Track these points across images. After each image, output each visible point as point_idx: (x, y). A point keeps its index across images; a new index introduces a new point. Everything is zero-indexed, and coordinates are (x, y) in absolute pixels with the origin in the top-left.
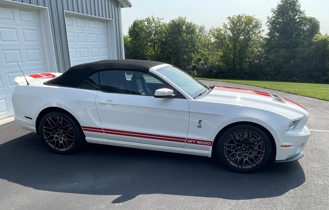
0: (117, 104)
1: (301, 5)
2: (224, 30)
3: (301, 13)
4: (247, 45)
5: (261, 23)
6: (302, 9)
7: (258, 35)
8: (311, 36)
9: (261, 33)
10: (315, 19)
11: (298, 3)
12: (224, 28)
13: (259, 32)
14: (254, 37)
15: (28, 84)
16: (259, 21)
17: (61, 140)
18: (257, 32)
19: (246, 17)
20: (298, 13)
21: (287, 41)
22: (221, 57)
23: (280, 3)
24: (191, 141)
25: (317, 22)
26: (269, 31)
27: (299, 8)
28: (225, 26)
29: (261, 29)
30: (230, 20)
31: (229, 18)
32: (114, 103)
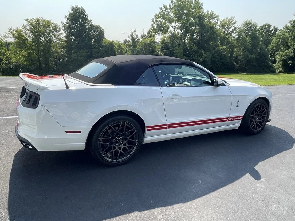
0: (183, 97)
1: (88, 15)
2: (24, 31)
3: (88, 21)
4: (50, 46)
5: (60, 27)
6: (89, 18)
7: (58, 37)
8: (100, 40)
9: (61, 36)
10: (101, 27)
11: (86, 14)
12: (23, 29)
13: (59, 35)
14: (54, 39)
15: (67, 87)
16: (57, 25)
17: (120, 148)
18: (57, 34)
19: (44, 21)
20: (87, 22)
21: (83, 44)
22: (25, 56)
23: (71, 12)
24: (231, 119)
25: (102, 30)
26: (66, 35)
27: (87, 17)
28: (25, 28)
29: (60, 33)
30: (28, 22)
31: (27, 20)
32: (179, 96)
